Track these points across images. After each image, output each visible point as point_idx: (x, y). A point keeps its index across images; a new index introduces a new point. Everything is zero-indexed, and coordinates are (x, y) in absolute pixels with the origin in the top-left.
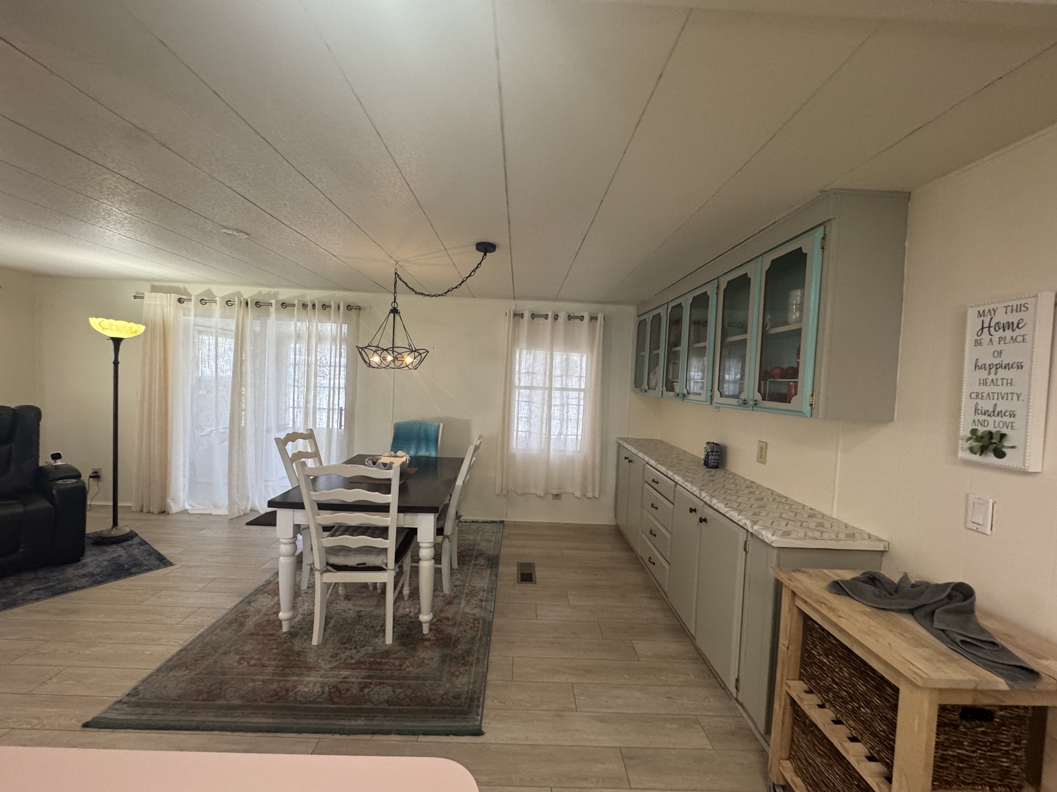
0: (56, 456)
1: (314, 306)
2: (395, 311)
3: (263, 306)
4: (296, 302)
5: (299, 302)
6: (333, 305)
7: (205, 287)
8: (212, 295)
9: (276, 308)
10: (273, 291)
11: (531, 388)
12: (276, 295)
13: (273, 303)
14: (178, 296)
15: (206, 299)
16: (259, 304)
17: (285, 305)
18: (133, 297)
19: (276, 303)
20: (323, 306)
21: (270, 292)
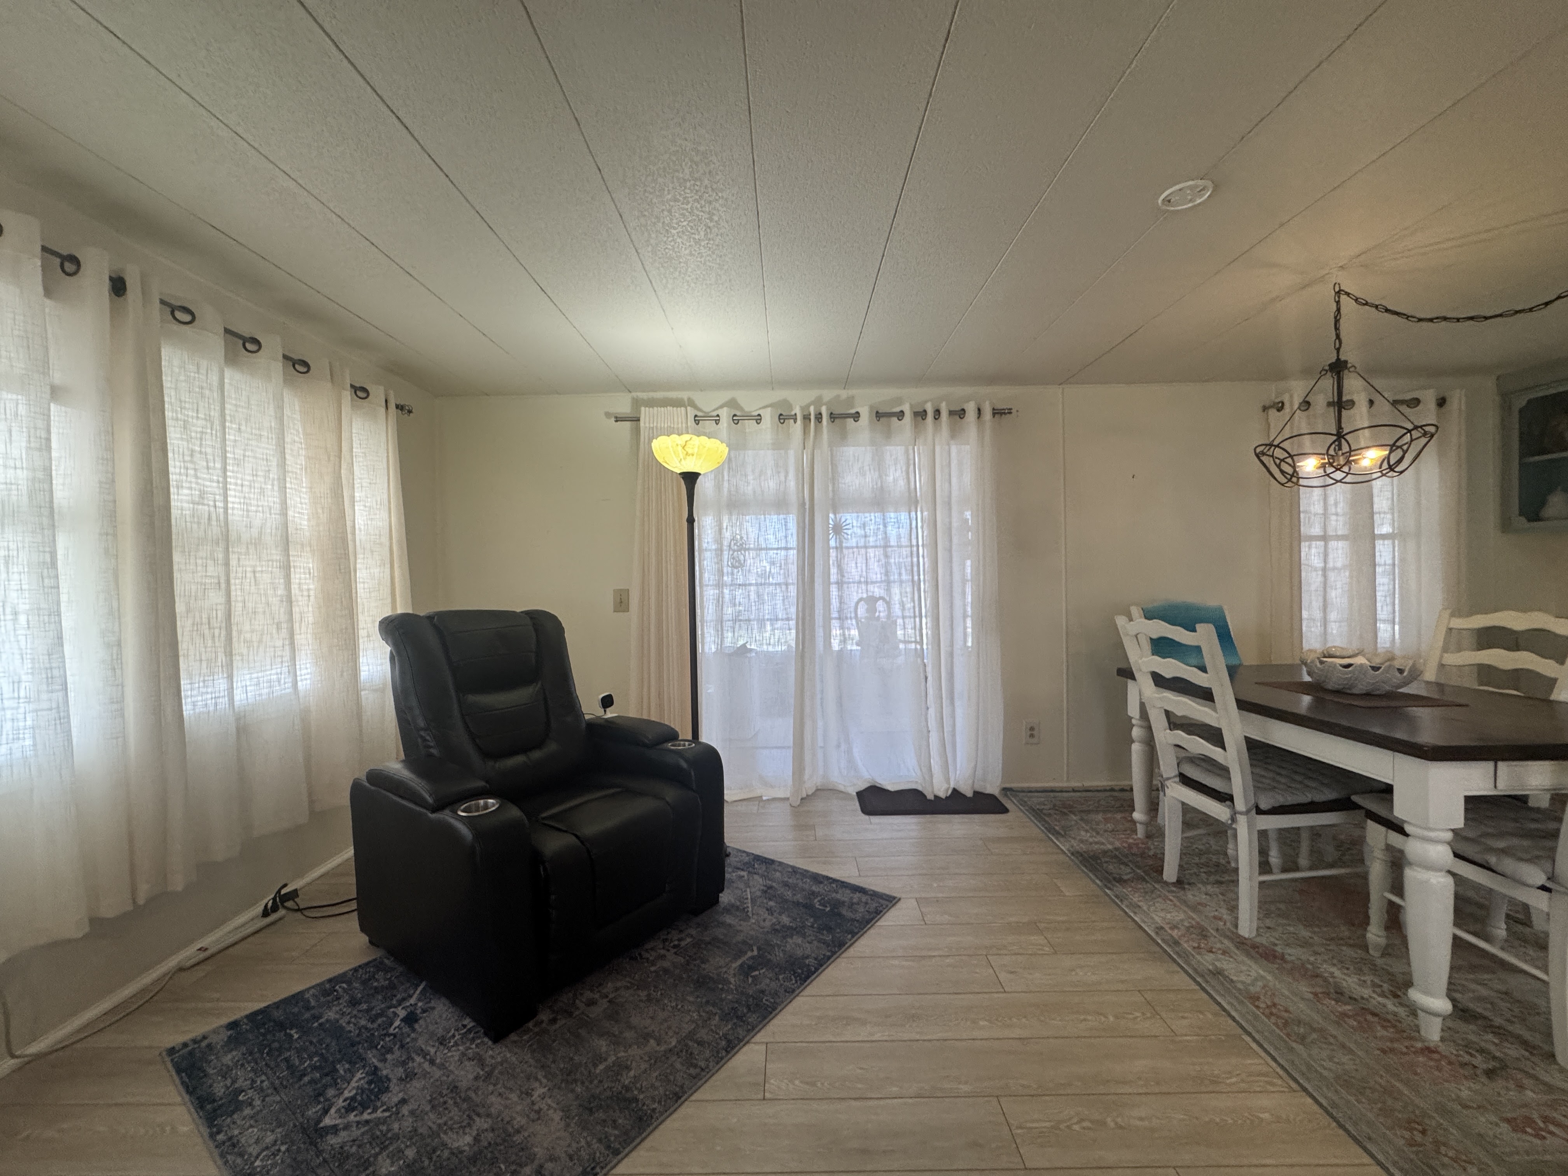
0: (607, 702)
1: (937, 413)
2: (1341, 367)
3: (837, 421)
4: (906, 408)
5: (911, 406)
6: (971, 408)
7: (726, 396)
8: (741, 409)
9: (871, 422)
10: (844, 394)
11: (1324, 538)
12: (850, 400)
13: (865, 412)
14: (691, 412)
15: (738, 413)
16: (833, 417)
17: (879, 415)
18: (613, 419)
19: (870, 412)
20: (951, 413)
21: (838, 396)
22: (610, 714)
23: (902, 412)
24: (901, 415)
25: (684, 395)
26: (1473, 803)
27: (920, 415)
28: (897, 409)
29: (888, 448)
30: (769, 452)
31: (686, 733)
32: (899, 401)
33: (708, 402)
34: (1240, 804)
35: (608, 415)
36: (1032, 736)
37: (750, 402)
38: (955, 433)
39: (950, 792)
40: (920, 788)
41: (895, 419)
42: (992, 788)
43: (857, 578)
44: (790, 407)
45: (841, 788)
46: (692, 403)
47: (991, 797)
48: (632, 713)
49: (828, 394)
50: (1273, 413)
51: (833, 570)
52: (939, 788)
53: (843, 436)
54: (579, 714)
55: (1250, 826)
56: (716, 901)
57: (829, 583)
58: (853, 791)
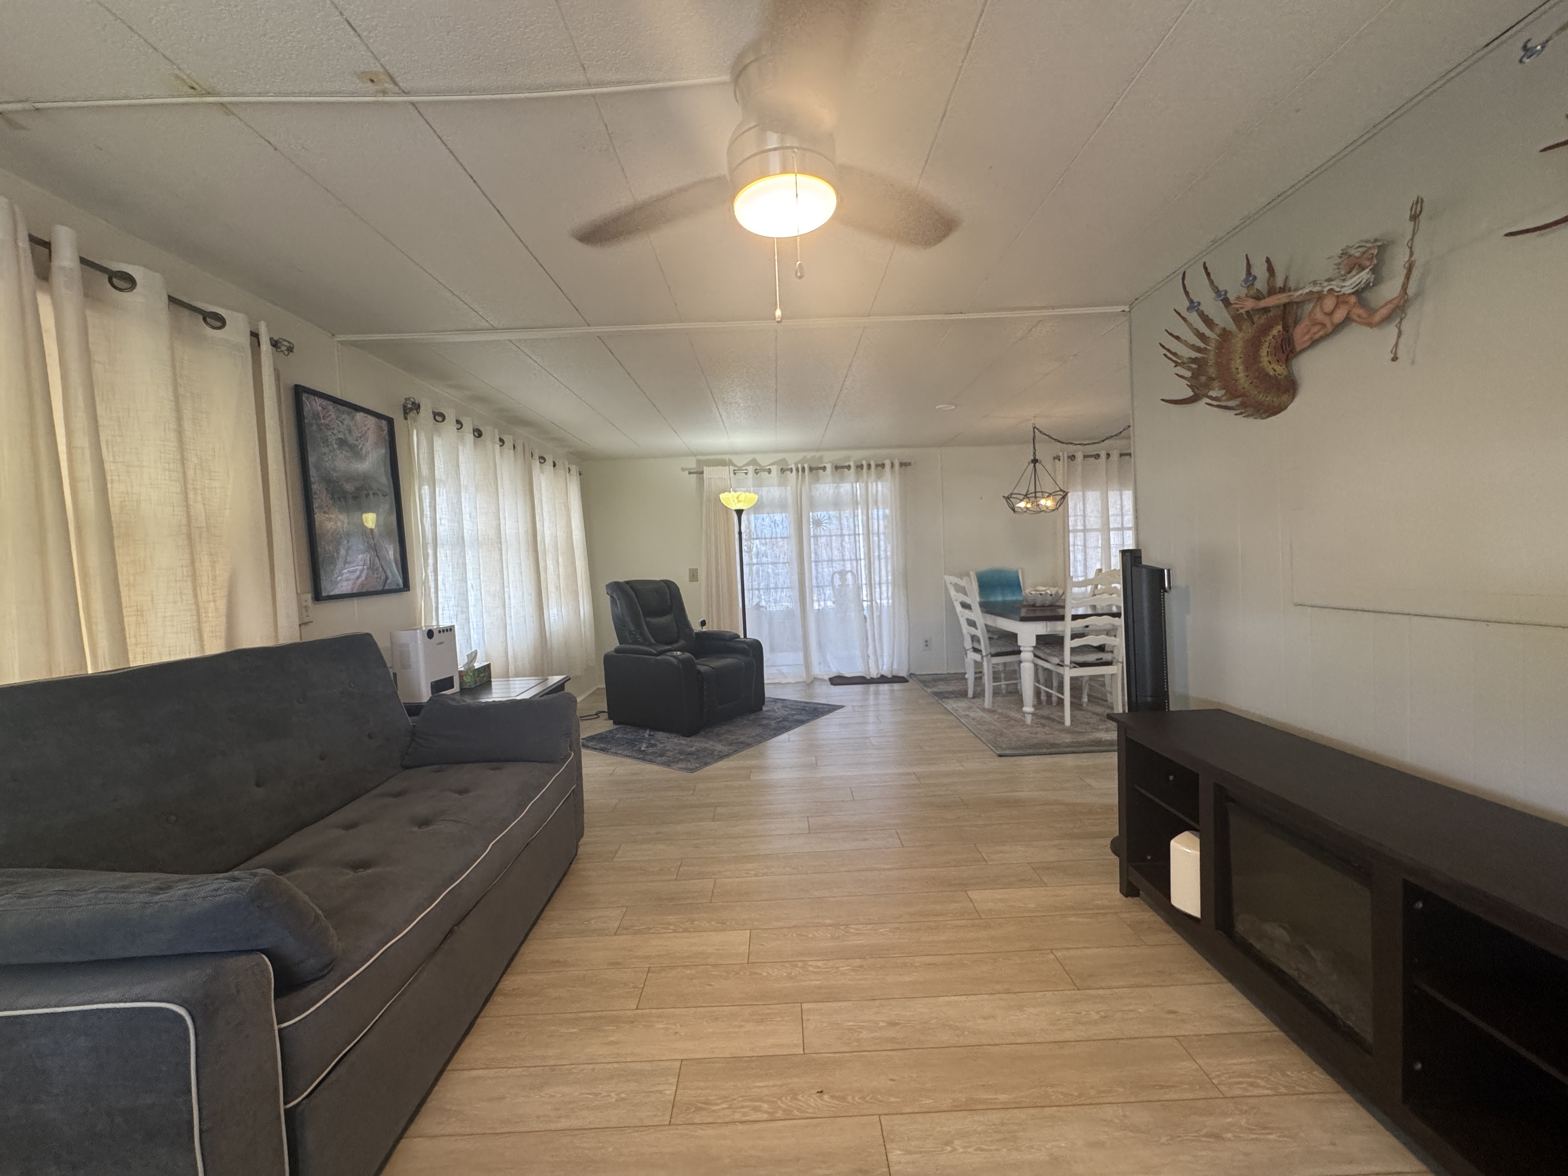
0: (703, 623)
1: (869, 466)
2: (1035, 461)
3: (813, 471)
4: (852, 464)
5: (855, 462)
6: (888, 463)
7: (750, 457)
8: (759, 465)
9: (832, 472)
10: (818, 454)
11: (1085, 530)
12: (821, 459)
13: (829, 466)
14: (732, 468)
15: (758, 468)
16: (811, 469)
17: (837, 468)
18: (687, 472)
19: (832, 467)
20: (877, 466)
21: (814, 456)
22: (705, 629)
23: (849, 466)
24: (849, 467)
25: (727, 457)
26: (1038, 637)
27: (860, 467)
28: (847, 464)
29: (842, 485)
30: (776, 488)
31: (742, 636)
32: (848, 458)
33: (740, 461)
34: (984, 653)
35: (683, 469)
36: (927, 645)
37: (764, 461)
38: (879, 477)
39: (879, 676)
40: (864, 675)
41: (846, 470)
42: (903, 673)
43: (826, 559)
44: (787, 464)
45: (820, 677)
46: (731, 463)
47: (903, 677)
48: (715, 629)
49: (809, 455)
50: (1057, 461)
51: (813, 555)
52: (874, 674)
53: (817, 480)
54: (691, 629)
55: (988, 662)
56: (762, 709)
57: (811, 562)
58: (827, 678)
